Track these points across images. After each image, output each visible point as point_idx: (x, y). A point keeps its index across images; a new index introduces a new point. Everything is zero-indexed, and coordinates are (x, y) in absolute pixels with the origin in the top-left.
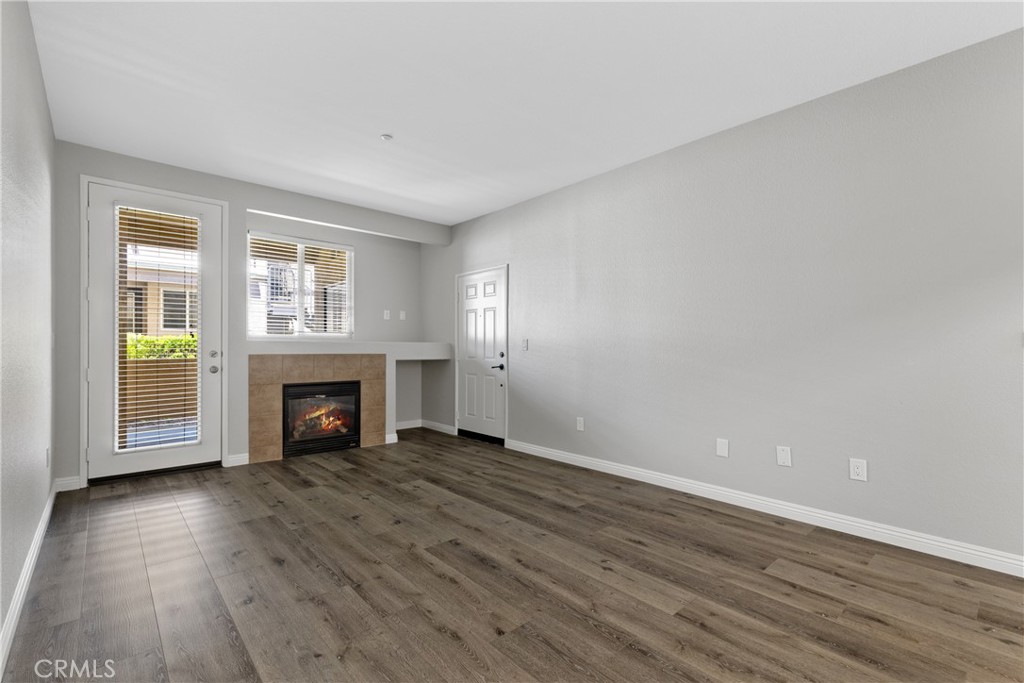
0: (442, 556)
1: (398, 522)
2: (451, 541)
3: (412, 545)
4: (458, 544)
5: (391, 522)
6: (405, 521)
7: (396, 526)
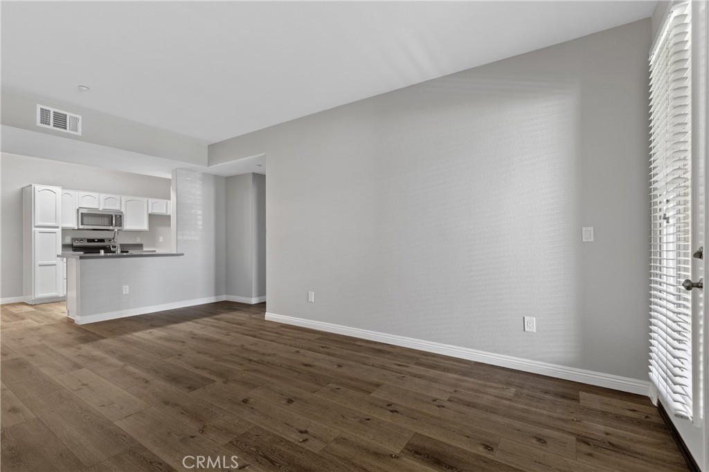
0: (203, 378)
1: (245, 401)
2: (195, 389)
3: (226, 383)
4: (190, 388)
5: (252, 400)
6: (239, 404)
7: (245, 397)
